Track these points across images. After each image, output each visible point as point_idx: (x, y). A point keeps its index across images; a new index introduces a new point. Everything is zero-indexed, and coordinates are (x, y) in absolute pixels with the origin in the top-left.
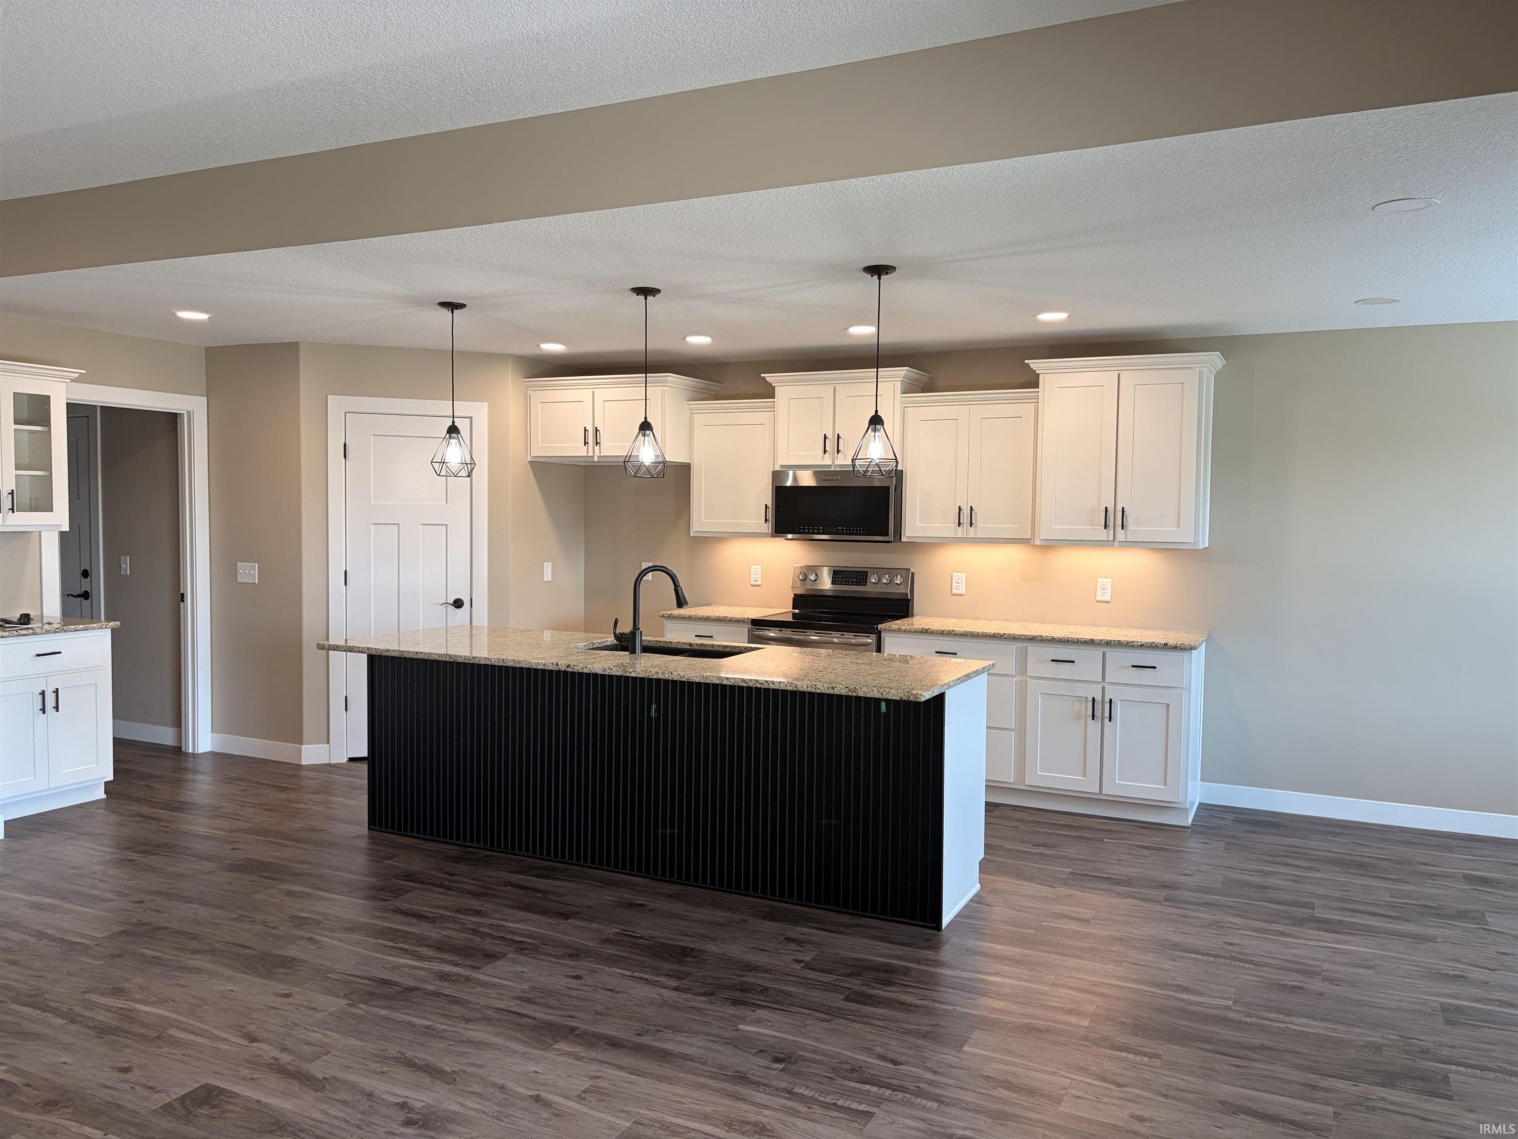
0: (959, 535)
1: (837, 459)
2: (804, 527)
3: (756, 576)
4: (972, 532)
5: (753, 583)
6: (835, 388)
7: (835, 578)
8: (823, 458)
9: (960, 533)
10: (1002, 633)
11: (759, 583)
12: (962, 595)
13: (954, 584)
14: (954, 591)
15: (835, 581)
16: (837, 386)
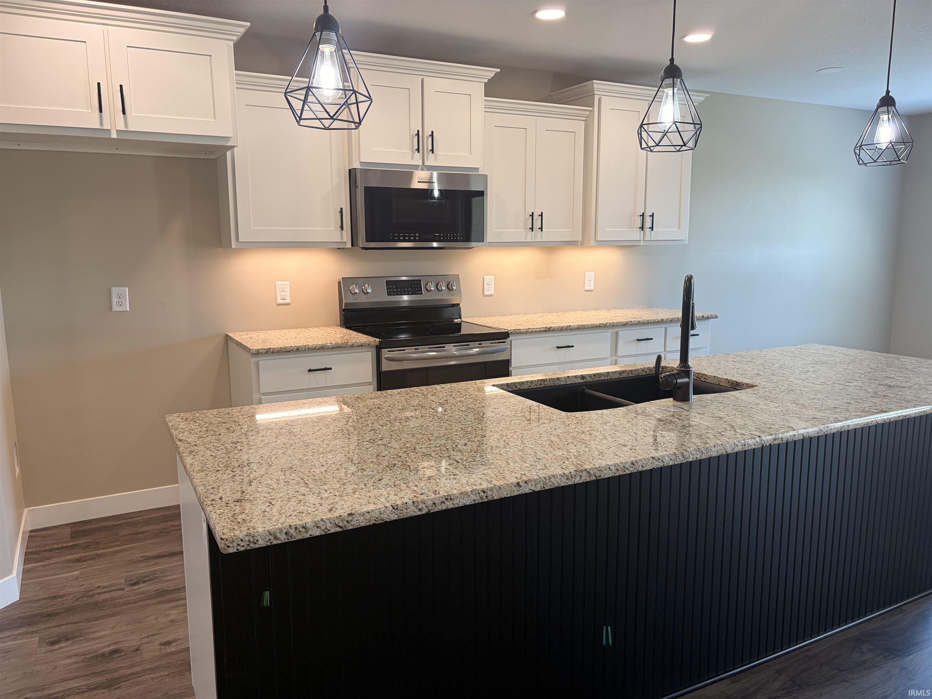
0: (529, 240)
1: (427, 159)
2: (399, 234)
3: (283, 294)
4: (538, 236)
5: (280, 301)
6: (422, 81)
7: (390, 288)
8: (413, 158)
9: (530, 237)
10: (605, 322)
11: (288, 301)
12: (491, 295)
13: (486, 286)
14: (486, 293)
15: (390, 292)
16: (426, 79)
